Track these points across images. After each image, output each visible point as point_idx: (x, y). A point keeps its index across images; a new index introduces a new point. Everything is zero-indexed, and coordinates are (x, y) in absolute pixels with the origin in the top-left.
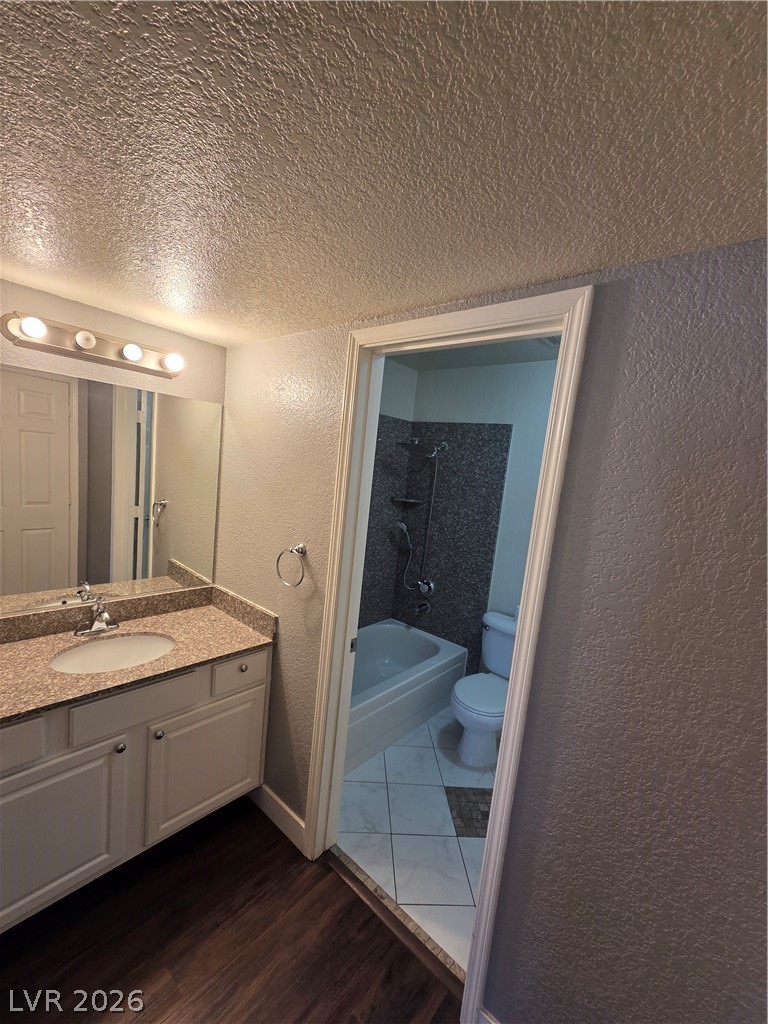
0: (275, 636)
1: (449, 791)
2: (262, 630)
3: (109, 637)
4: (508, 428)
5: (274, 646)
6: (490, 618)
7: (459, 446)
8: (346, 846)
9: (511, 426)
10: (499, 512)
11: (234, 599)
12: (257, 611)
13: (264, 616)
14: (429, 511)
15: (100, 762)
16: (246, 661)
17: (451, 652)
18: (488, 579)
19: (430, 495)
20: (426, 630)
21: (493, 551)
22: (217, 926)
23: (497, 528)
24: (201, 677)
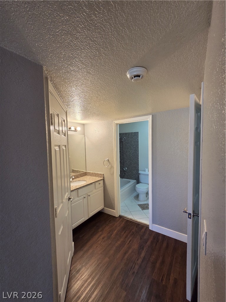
0: (104, 177)
1: (138, 205)
2: (100, 177)
3: (73, 182)
4: (138, 133)
5: (104, 179)
6: (140, 172)
7: (128, 137)
8: (123, 214)
9: (138, 132)
10: (138, 150)
11: (92, 173)
12: (99, 174)
13: (101, 174)
14: (123, 152)
15: (82, 200)
16: (100, 182)
17: (133, 182)
18: (138, 164)
19: (123, 149)
20: (126, 178)
21: (138, 158)
22: (105, 227)
23: (138, 154)
24: (93, 185)
